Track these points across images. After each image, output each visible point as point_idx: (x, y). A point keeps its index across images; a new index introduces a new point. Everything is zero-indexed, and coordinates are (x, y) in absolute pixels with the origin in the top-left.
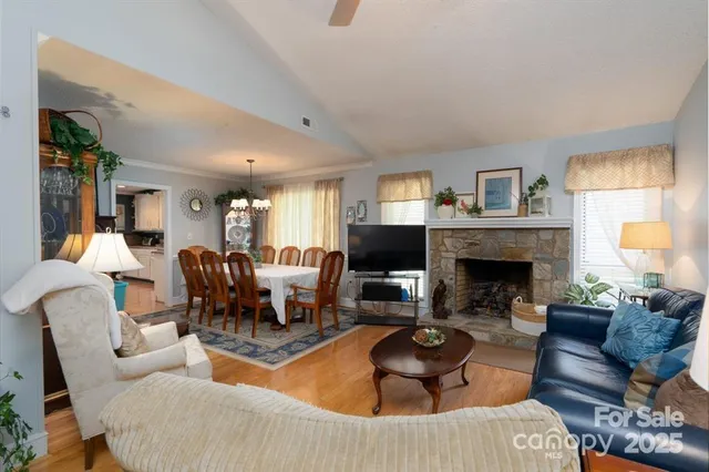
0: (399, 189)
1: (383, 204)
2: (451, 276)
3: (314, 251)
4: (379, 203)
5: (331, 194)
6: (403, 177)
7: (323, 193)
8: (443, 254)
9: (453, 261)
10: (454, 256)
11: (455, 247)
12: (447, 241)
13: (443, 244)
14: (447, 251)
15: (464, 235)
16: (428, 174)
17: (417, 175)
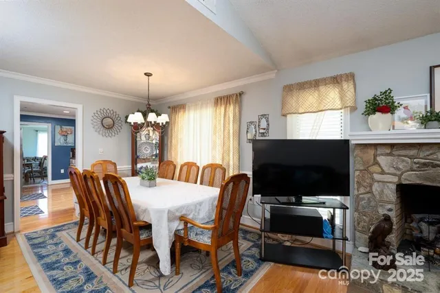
0: (310, 98)
1: (289, 116)
2: (389, 206)
3: (213, 167)
4: (285, 115)
5: (231, 109)
6: (316, 84)
7: (223, 109)
8: (377, 177)
9: (394, 187)
10: (396, 179)
11: (398, 169)
12: (382, 160)
13: (376, 163)
14: (383, 173)
15: (413, 152)
16: (351, 77)
17: (336, 80)
